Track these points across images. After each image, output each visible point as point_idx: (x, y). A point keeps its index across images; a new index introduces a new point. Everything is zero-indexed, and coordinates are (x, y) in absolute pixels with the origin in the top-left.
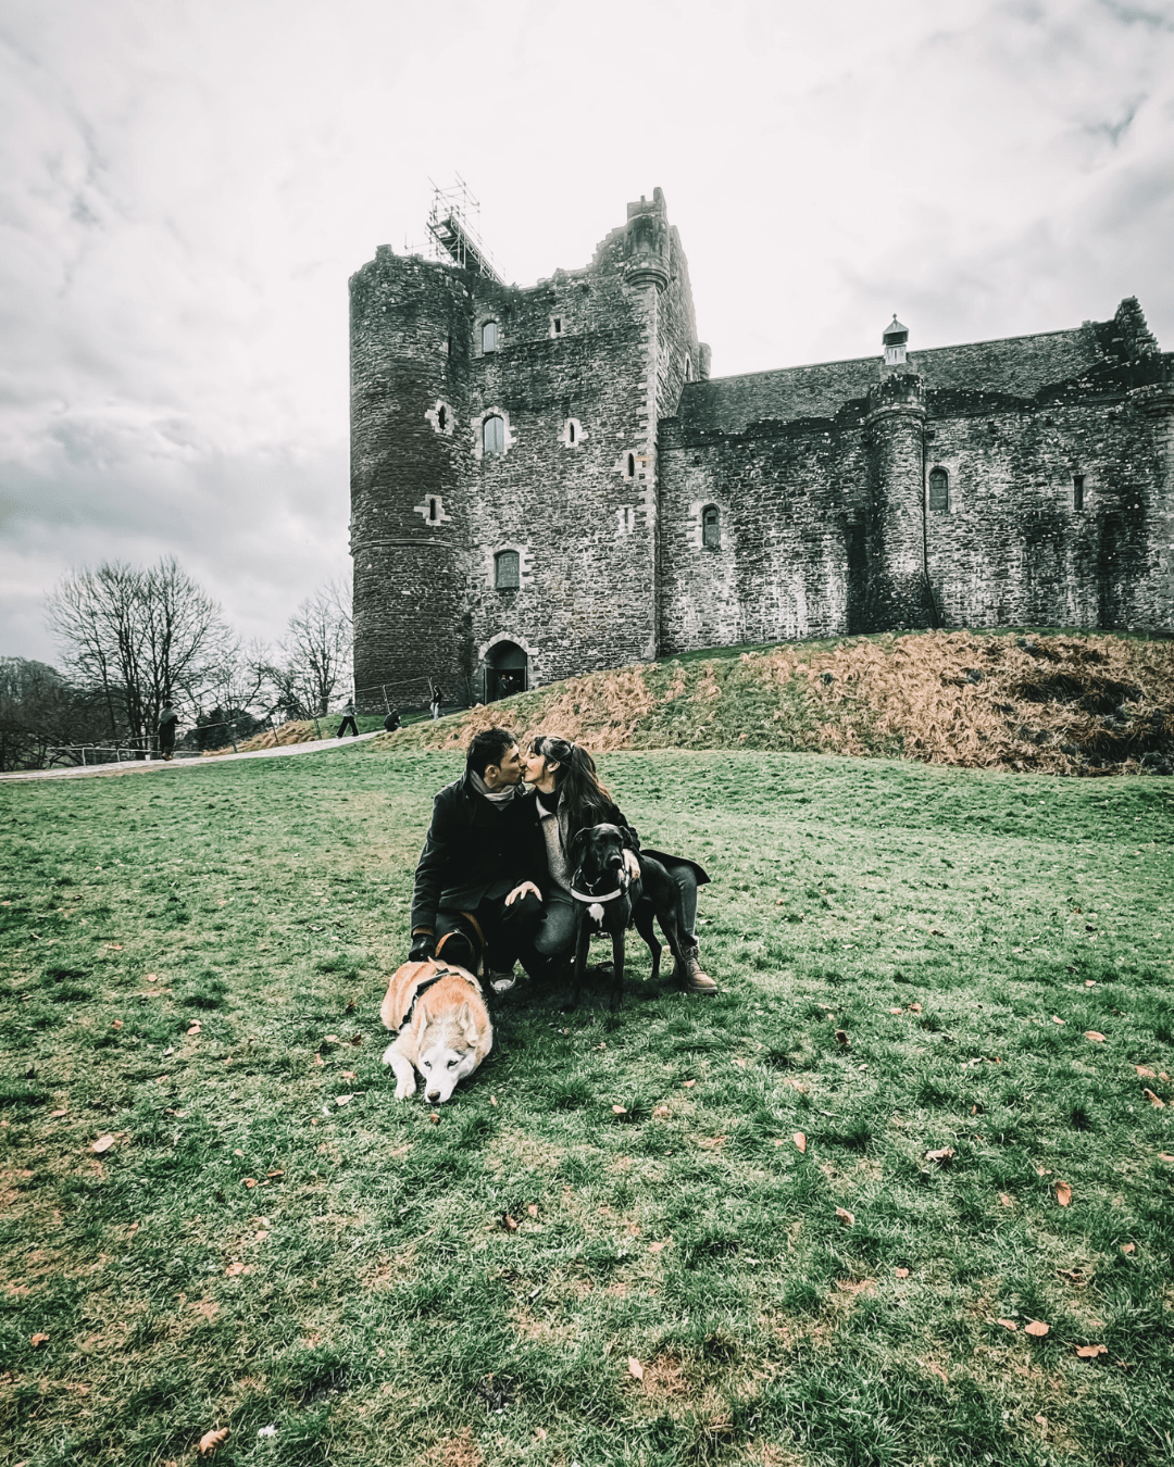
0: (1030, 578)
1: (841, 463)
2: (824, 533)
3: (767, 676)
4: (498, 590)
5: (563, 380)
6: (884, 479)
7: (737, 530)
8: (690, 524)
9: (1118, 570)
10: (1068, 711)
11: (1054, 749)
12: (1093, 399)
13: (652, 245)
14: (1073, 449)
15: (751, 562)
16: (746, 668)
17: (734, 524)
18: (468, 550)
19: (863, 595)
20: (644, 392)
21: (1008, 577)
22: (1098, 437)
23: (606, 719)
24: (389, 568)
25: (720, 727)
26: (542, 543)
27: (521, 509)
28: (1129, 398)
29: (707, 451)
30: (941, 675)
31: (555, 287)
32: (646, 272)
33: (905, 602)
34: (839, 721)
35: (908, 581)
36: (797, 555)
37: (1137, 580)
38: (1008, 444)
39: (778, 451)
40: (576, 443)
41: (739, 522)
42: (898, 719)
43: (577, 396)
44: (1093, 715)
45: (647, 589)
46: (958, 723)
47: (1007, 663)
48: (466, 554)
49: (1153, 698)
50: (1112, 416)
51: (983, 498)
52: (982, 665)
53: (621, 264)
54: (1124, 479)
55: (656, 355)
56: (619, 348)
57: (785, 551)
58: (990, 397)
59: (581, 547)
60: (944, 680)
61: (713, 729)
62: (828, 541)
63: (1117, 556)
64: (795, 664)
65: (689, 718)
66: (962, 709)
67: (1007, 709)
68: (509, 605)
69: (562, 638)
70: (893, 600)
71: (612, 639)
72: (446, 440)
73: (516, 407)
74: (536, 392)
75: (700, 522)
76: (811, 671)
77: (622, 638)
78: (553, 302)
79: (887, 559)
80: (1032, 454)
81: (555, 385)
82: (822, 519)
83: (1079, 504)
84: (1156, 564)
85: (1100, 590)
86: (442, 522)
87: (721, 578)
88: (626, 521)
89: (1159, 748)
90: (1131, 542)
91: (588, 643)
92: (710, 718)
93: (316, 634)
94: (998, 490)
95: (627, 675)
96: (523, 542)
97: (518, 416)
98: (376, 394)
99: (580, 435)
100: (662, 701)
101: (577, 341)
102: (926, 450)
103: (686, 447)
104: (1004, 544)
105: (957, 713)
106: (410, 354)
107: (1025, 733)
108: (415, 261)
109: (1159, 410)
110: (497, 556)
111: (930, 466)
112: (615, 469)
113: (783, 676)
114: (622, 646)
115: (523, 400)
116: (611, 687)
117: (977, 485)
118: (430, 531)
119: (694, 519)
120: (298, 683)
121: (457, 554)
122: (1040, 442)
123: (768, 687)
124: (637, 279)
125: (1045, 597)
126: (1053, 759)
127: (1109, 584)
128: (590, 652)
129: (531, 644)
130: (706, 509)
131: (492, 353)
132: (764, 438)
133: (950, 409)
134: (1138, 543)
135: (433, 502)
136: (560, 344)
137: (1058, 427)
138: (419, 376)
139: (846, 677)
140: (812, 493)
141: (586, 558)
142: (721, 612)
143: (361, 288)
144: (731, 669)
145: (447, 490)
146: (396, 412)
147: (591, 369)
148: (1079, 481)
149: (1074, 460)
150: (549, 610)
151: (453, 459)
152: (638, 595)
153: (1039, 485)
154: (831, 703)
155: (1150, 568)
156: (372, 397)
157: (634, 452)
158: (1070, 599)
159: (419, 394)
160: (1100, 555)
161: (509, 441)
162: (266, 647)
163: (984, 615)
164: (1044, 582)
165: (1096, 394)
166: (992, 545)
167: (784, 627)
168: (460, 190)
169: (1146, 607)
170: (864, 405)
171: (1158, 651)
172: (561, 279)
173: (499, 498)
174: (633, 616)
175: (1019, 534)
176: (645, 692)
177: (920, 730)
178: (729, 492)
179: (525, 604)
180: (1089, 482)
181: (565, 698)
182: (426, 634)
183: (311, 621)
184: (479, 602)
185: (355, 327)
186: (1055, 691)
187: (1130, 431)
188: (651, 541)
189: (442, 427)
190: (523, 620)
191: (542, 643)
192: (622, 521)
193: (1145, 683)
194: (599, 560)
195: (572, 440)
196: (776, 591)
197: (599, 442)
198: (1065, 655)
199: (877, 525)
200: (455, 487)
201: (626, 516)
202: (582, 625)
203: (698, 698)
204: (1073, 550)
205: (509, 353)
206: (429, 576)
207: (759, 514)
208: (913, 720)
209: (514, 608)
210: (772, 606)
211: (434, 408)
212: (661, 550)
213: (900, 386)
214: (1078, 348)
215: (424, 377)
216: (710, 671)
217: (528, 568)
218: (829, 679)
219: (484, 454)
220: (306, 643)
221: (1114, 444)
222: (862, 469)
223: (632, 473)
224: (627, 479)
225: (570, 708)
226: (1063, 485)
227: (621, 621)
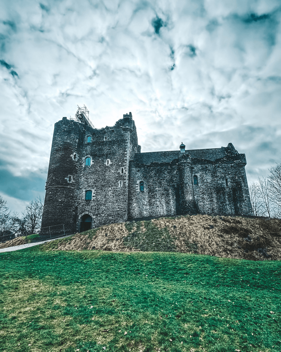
0: (218, 202)
1: (173, 173)
2: (170, 189)
3: (159, 226)
4: (85, 200)
5: (106, 150)
6: (183, 177)
7: (148, 187)
8: (137, 185)
9: (237, 201)
10: (236, 237)
11: (236, 248)
12: (227, 162)
13: (129, 123)
14: (224, 173)
15: (152, 196)
16: (153, 223)
17: (148, 186)
18: (78, 190)
19: (179, 205)
20: (126, 154)
21: (213, 201)
22: (229, 170)
23: (115, 238)
24: (56, 194)
25: (147, 241)
26: (98, 189)
27: (94, 180)
28: (234, 163)
29: (141, 169)
30: (203, 226)
31: (106, 130)
32: (128, 128)
33: (190, 207)
34: (179, 239)
35: (190, 202)
36: (163, 194)
37: (242, 203)
38: (210, 171)
39: (158, 169)
40: (109, 165)
41: (149, 185)
42: (195, 239)
43: (110, 154)
44: (243, 238)
45: (125, 201)
46: (210, 240)
47: (219, 224)
48: (78, 191)
49: (255, 233)
50: (232, 166)
51: (205, 183)
52: (213, 224)
53: (122, 126)
54: (236, 180)
55: (129, 146)
56: (120, 144)
57: (160, 193)
58: (205, 160)
59: (109, 190)
60: (204, 228)
61: (145, 242)
62: (170, 191)
63: (237, 197)
64: (166, 222)
65: (138, 238)
66: (210, 236)
67: (222, 236)
68: (88, 204)
69: (102, 214)
70: (187, 206)
71: (116, 214)
72: (76, 162)
73: (94, 156)
74: (99, 152)
75: (139, 185)
76: (170, 225)
77: (119, 214)
78: (105, 133)
79: (185, 196)
80: (215, 173)
81: (105, 151)
82: (169, 186)
83: (227, 185)
84: (246, 200)
85: (234, 205)
86: (72, 182)
87: (144, 199)
88: (121, 184)
89: (261, 247)
90: (240, 194)
91: (109, 215)
92: (144, 238)
93: (33, 210)
94: (209, 181)
95: (121, 225)
96: (94, 188)
97: (94, 158)
98: (58, 150)
99: (110, 163)
100: (131, 233)
101: (110, 142)
102: (192, 171)
103: (136, 167)
104: (211, 193)
105: (209, 237)
106: (68, 141)
107: (227, 243)
108: (72, 121)
109: (241, 165)
110: (86, 191)
111: (193, 175)
112: (118, 171)
113: (163, 226)
114: (118, 216)
115: (96, 154)
116: (117, 228)
117: (204, 179)
118: (69, 184)
119: (138, 184)
120: (26, 224)
121: (75, 191)
122: (217, 171)
123: (159, 229)
124: (125, 130)
125: (222, 206)
126: (236, 250)
127: (236, 204)
128: (110, 218)
129: (94, 215)
130: (140, 182)
131: (89, 143)
132: (155, 166)
133: (197, 162)
134: (241, 194)
135: (70, 177)
136: (106, 142)
137: (220, 168)
138: (70, 147)
139: (179, 226)
140: (166, 179)
141: (110, 193)
142: (144, 208)
143: (58, 126)
144: (149, 224)
145: (74, 174)
146: (63, 154)
147: (114, 148)
148: (226, 180)
149: (225, 175)
150: (99, 206)
151: (77, 167)
152: (123, 203)
153: (218, 180)
154: (176, 234)
155: (244, 200)
156: (57, 150)
157: (123, 168)
158: (228, 207)
159: (69, 151)
160: (233, 197)
161: (92, 163)
162: (17, 214)
163: (208, 210)
164: (222, 203)
165: (227, 161)
166: (209, 194)
167: (160, 212)
168: (85, 108)
169: (245, 210)
170: (178, 160)
171: (253, 221)
172: (107, 128)
173: (88, 177)
174: (121, 208)
175: (215, 191)
176: (126, 230)
177: (201, 242)
178: (146, 178)
179: (93, 204)
180: (229, 180)
181: (103, 231)
182: (64, 212)
183: (33, 207)
184: (80, 203)
185: (55, 134)
186: (232, 231)
187: (236, 170)
188: (127, 189)
189: (75, 159)
190: (92, 209)
191: (97, 215)
192: (120, 184)
193: (252, 229)
194: (113, 193)
195: (108, 164)
196: (158, 203)
197: (115, 165)
198: (232, 221)
199: (182, 187)
200: (76, 173)
201: (121, 183)
202: (108, 210)
203: (141, 232)
204: (227, 195)
205: (93, 143)
206: (67, 196)
207: (154, 184)
208: (198, 239)
209: (90, 205)
210: (157, 207)
211: (73, 154)
212: (129, 192)
213: (185, 157)
214: (221, 152)
215: (71, 147)
216: (143, 224)
217: (94, 195)
218: (175, 227)
219: (85, 166)
220: (30, 213)
221: (233, 172)
222: (178, 175)
223: (122, 172)
224: (121, 174)
225: (104, 234)
226: (223, 180)
227: (118, 209)
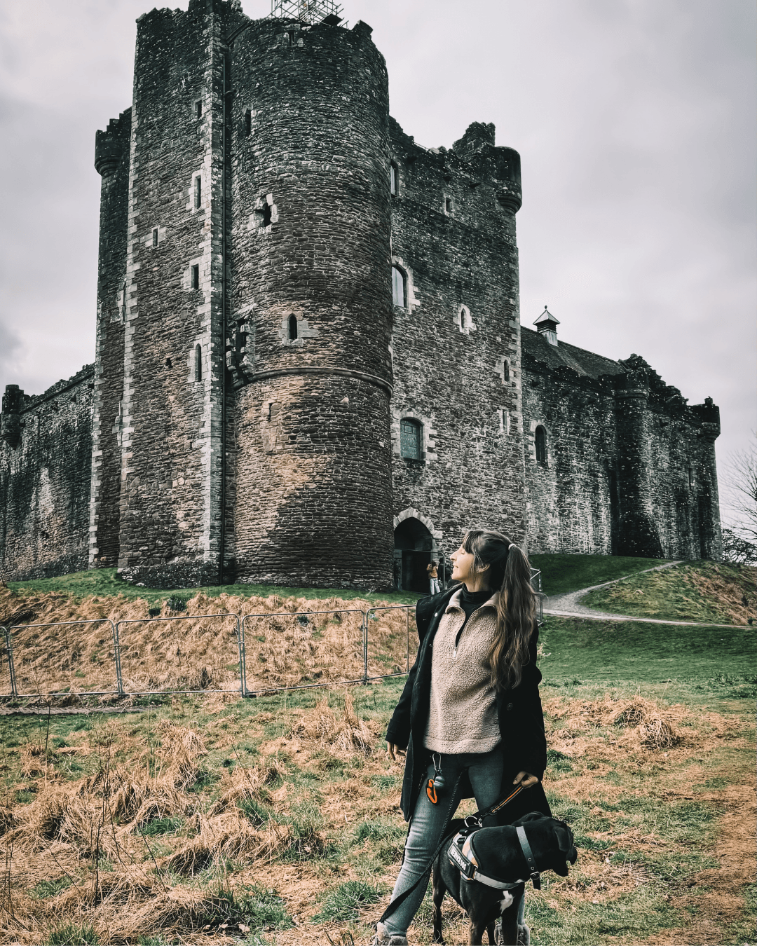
0: (678, 531)
2: (599, 472)
6: (638, 443)
7: (556, 453)
8: (530, 438)
9: (705, 534)
12: (692, 421)
14: (687, 450)
15: (565, 483)
17: (555, 448)
20: (514, 308)
22: (695, 446)
26: (443, 421)
27: (424, 379)
28: (702, 427)
29: (538, 378)
31: (449, 166)
37: (711, 541)
38: (667, 437)
40: (467, 331)
41: (557, 446)
43: (468, 286)
50: (698, 435)
51: (660, 470)
54: (704, 476)
57: (581, 479)
59: (474, 436)
62: (601, 479)
63: (705, 524)
68: (416, 479)
69: (461, 526)
73: (419, 271)
74: (435, 262)
75: (535, 438)
78: (447, 180)
80: (675, 447)
81: (451, 265)
82: (597, 460)
83: (690, 487)
84: (716, 533)
85: (701, 545)
87: (548, 492)
88: (505, 422)
90: (708, 517)
96: (427, 415)
97: (420, 279)
99: (469, 323)
104: (669, 505)
109: (712, 438)
110: (404, 422)
112: (495, 370)
115: (425, 263)
119: (532, 435)
122: (677, 441)
124: (511, 202)
125: (684, 544)
127: (703, 542)
129: (436, 526)
130: (539, 429)
131: (396, 198)
136: (454, 225)
137: (682, 434)
141: (478, 449)
142: (550, 522)
147: (478, 264)
148: (690, 471)
149: (688, 458)
150: (450, 493)
152: (515, 494)
153: (678, 469)
155: (714, 535)
157: (508, 360)
158: (692, 548)
160: (699, 521)
161: (413, 300)
164: (683, 534)
165: (693, 418)
166: (665, 504)
167: (582, 542)
175: (673, 499)
178: (551, 419)
179: (430, 481)
180: (694, 473)
187: (704, 447)
188: (522, 446)
190: (429, 499)
191: (446, 526)
192: (502, 421)
194: (487, 453)
195: (464, 326)
196: (577, 511)
197: (484, 339)
201: (504, 417)
204: (691, 516)
207: (567, 444)
209: (420, 484)
210: (576, 523)
217: (432, 444)
221: (699, 453)
222: (614, 428)
223: (507, 378)
224: (504, 383)
226: (686, 472)
227: (504, 516)
